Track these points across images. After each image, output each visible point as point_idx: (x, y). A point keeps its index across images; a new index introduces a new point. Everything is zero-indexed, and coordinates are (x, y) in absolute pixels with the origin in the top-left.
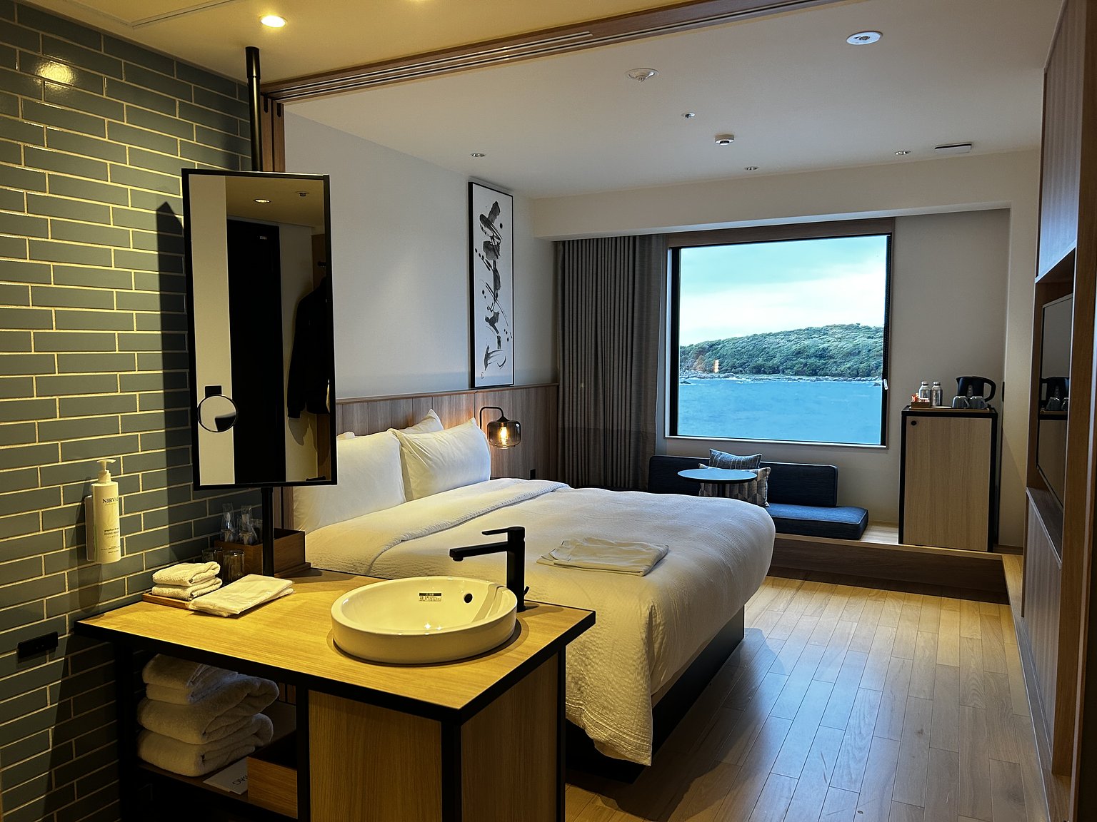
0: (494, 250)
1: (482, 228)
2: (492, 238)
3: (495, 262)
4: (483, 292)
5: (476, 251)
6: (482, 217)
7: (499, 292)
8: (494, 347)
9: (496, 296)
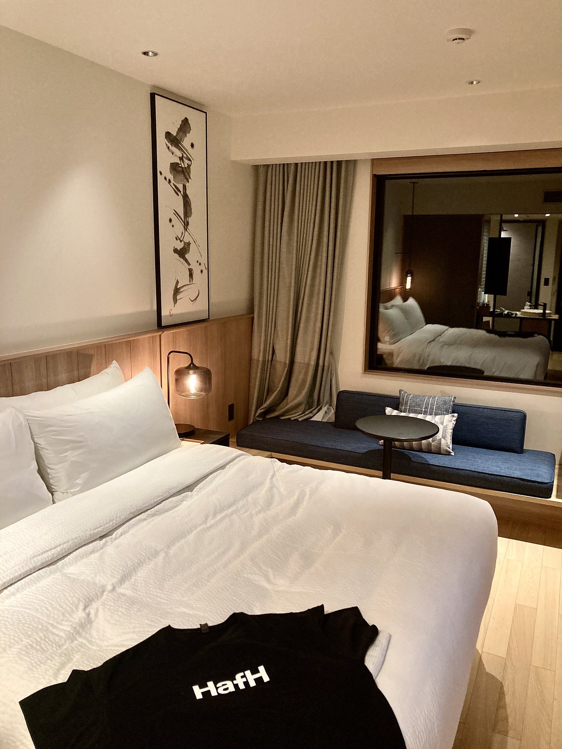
0: (183, 172)
1: (168, 148)
2: (181, 159)
3: (184, 187)
4: (170, 220)
5: (161, 173)
6: (168, 135)
7: (190, 220)
8: (184, 280)
9: (186, 225)
